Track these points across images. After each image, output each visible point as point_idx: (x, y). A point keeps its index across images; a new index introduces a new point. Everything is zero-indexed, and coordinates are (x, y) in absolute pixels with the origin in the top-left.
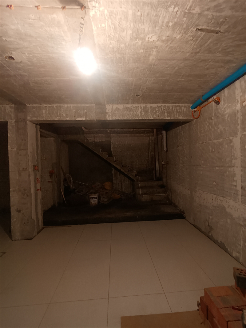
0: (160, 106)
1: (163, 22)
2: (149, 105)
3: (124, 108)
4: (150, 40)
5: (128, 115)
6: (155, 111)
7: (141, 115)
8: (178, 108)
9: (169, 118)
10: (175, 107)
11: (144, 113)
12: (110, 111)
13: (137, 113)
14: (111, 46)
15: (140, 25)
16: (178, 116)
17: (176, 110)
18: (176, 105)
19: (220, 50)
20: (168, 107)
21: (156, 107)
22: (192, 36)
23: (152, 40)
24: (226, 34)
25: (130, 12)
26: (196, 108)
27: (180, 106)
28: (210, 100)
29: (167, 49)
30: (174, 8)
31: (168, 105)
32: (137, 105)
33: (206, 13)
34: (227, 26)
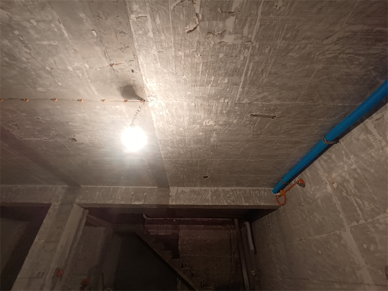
0: (234, 190)
1: (217, 110)
2: (221, 189)
3: (191, 191)
4: (208, 124)
5: (196, 199)
6: (228, 195)
7: (212, 200)
8: (257, 192)
9: (247, 204)
10: (253, 191)
11: (215, 197)
12: (174, 194)
13: (206, 197)
14: (170, 129)
15: (195, 113)
16: (258, 202)
17: (255, 194)
18: (254, 188)
19: (282, 131)
20: (244, 190)
21: (229, 191)
22: (249, 121)
23: (209, 124)
24: (282, 118)
25: (185, 104)
26: (279, 192)
27: (258, 190)
28: (293, 182)
29: (227, 132)
30: (224, 100)
31: (244, 188)
32: (206, 188)
33: (255, 102)
34: (280, 112)
